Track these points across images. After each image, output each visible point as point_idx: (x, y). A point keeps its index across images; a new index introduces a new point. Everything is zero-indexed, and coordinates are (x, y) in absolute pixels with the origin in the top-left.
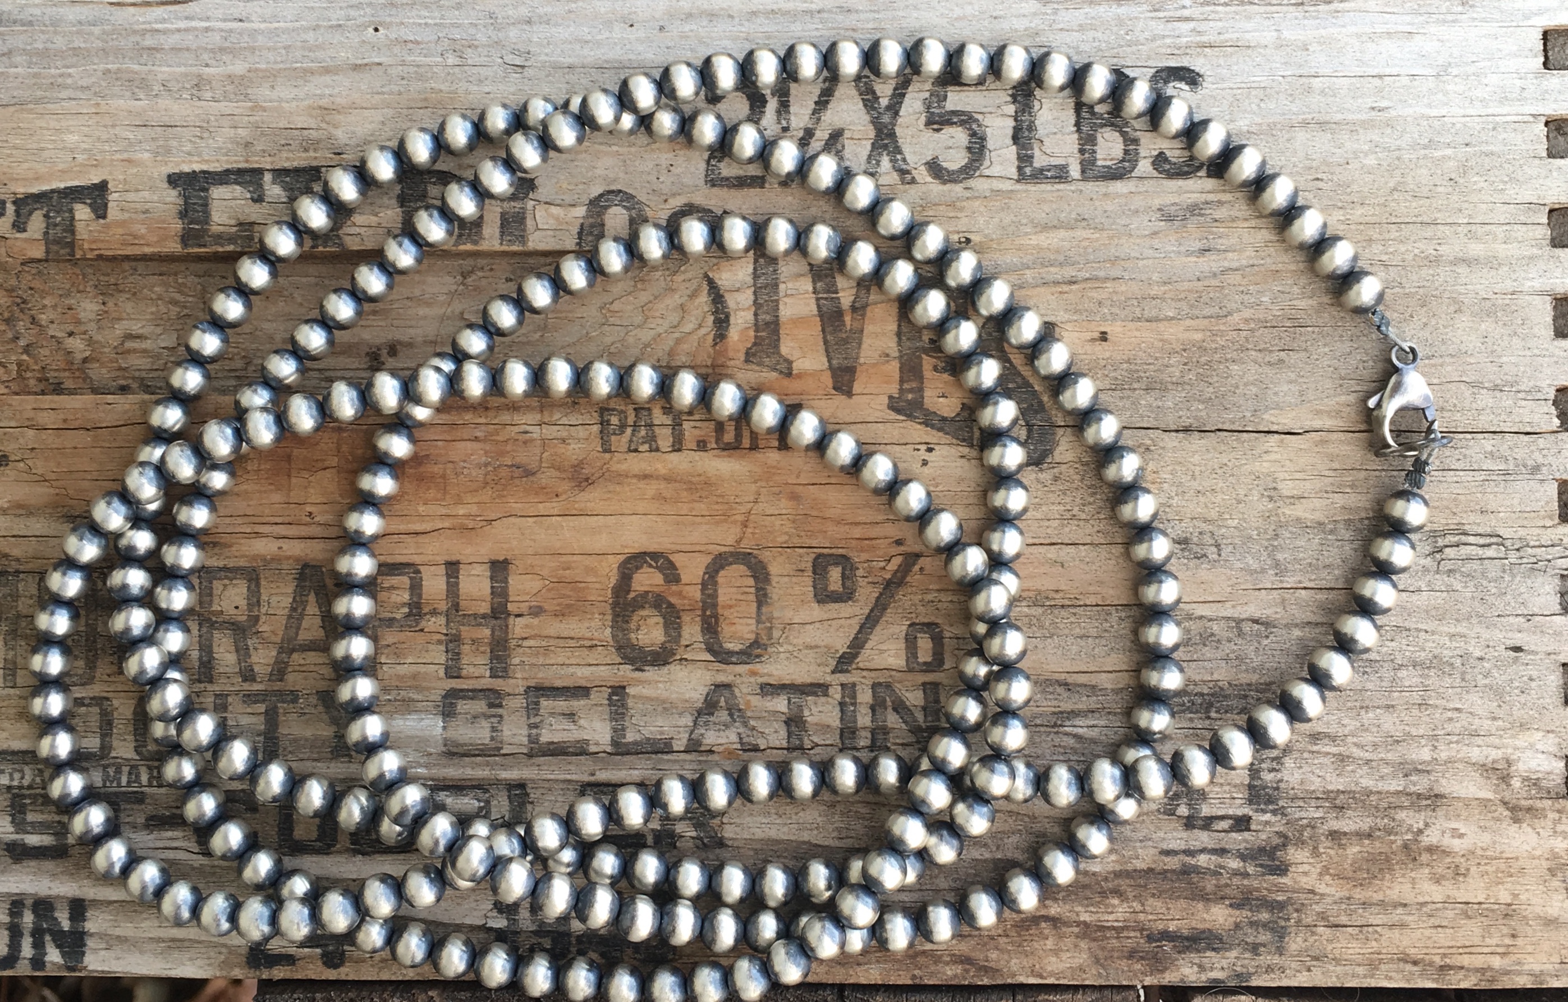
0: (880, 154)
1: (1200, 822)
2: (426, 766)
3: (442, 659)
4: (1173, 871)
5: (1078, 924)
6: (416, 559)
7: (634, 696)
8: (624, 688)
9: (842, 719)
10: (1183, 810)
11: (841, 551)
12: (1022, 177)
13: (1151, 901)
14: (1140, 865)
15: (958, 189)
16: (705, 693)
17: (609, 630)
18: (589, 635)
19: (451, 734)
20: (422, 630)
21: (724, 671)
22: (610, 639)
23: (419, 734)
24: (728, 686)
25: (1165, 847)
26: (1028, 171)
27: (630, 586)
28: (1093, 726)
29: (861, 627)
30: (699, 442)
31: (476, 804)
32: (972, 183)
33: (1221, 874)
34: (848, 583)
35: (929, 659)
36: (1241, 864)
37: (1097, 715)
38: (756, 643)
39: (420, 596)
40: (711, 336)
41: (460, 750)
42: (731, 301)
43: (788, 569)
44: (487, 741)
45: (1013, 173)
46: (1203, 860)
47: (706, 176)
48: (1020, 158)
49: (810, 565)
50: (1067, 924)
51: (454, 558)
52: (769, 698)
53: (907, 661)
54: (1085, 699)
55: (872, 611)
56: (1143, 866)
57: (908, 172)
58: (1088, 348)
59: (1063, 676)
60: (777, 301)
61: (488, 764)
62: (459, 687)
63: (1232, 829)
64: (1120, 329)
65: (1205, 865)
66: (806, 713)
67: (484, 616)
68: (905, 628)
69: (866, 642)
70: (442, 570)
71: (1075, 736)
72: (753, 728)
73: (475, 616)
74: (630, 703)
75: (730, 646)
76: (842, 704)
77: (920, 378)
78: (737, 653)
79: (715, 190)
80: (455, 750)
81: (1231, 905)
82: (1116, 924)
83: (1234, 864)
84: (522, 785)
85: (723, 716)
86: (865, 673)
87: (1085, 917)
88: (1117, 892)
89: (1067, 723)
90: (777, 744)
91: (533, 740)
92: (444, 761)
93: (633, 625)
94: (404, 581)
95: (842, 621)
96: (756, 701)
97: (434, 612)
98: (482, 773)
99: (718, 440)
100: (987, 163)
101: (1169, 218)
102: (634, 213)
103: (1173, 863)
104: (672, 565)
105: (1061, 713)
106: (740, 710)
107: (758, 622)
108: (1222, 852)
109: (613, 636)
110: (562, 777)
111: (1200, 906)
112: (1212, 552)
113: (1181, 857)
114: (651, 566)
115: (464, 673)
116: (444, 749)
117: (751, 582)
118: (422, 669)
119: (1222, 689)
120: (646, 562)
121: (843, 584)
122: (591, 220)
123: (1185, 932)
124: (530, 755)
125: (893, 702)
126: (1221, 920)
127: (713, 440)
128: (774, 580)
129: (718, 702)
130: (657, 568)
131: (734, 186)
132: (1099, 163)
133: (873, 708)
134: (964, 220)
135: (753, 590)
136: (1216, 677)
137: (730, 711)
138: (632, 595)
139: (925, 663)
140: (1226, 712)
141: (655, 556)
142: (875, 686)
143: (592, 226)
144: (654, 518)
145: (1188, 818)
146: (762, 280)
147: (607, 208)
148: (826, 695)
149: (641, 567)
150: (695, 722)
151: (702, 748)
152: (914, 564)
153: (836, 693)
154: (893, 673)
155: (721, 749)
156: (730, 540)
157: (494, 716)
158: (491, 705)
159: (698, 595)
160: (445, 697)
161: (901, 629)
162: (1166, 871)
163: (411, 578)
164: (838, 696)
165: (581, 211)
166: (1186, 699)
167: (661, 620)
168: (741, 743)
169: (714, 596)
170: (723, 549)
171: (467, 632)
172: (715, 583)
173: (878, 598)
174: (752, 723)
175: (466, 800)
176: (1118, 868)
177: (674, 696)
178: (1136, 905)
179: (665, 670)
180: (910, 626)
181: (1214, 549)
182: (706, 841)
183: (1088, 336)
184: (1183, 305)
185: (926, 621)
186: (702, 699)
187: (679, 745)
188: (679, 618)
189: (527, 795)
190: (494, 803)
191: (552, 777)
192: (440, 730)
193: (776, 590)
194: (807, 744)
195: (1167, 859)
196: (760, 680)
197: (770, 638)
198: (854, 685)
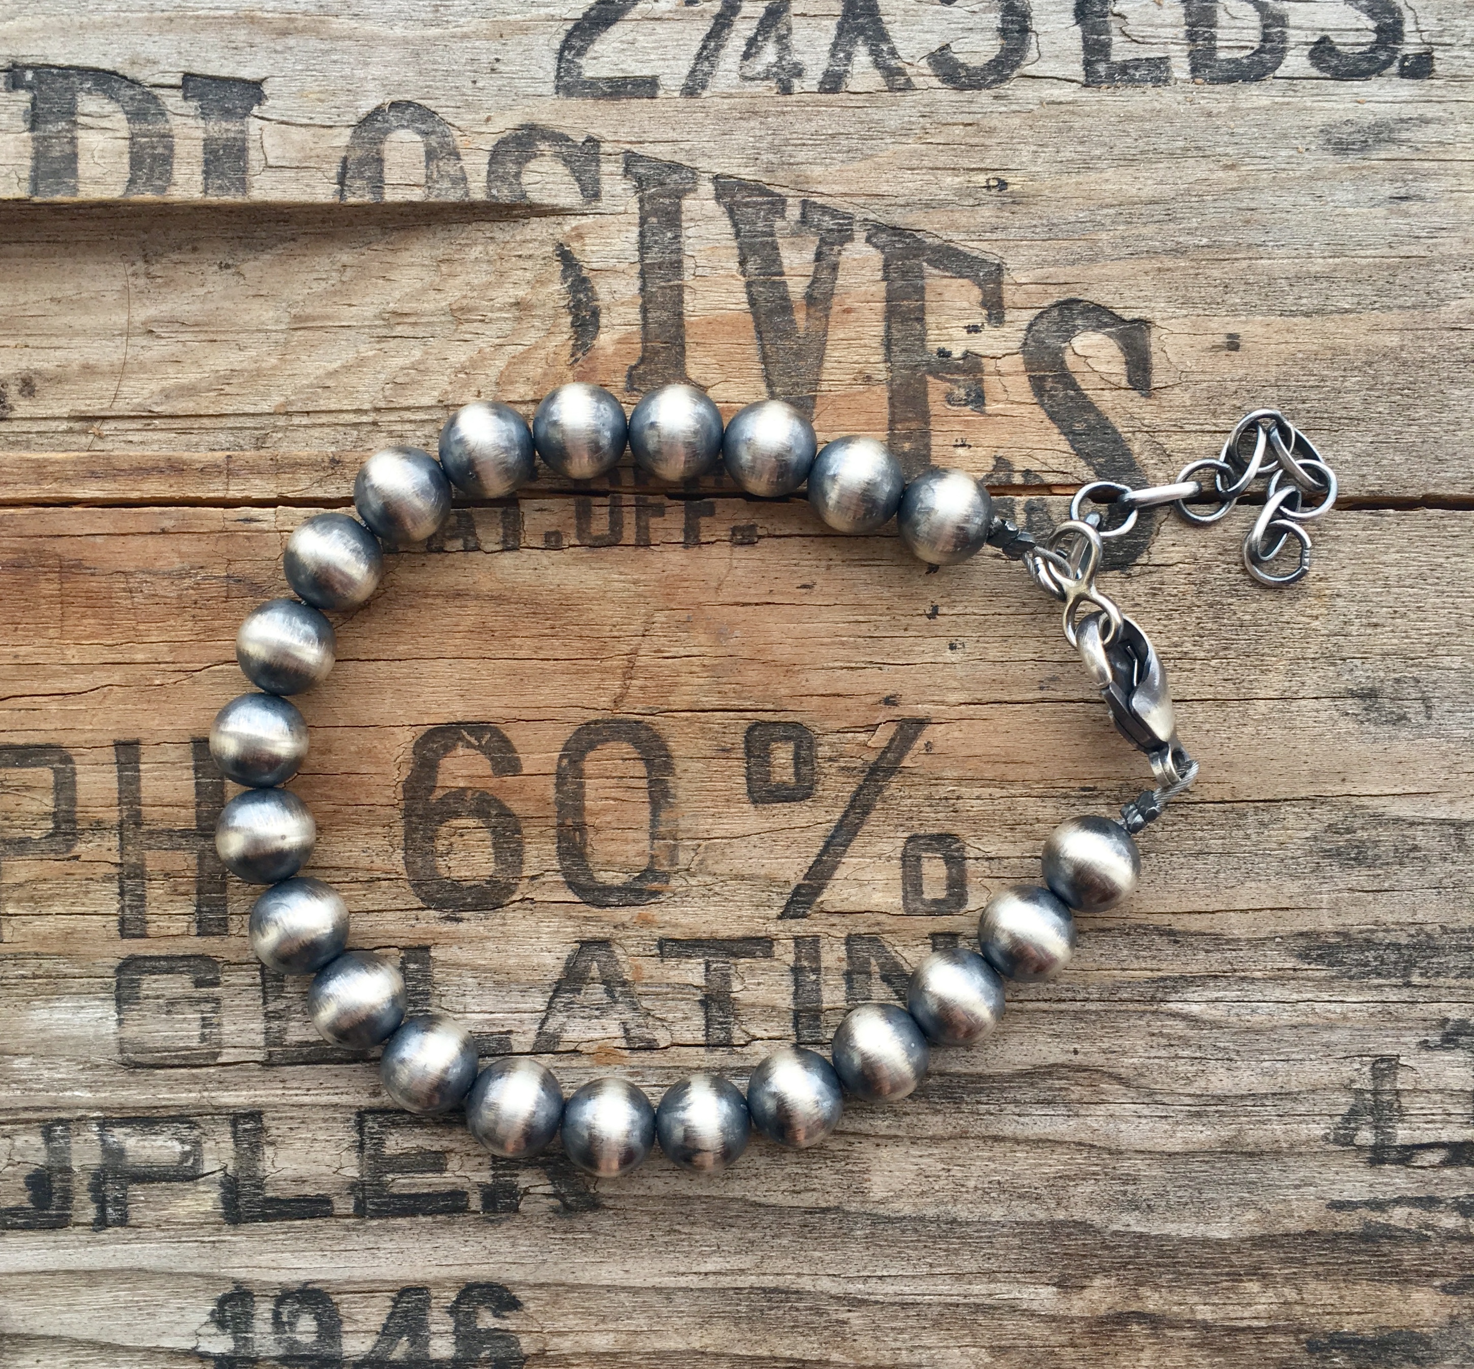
0: (853, 42)
1: (1394, 1155)
2: (89, 1087)
3: (115, 907)
4: (1350, 1236)
5: (1193, 1324)
6: (67, 739)
7: (444, 964)
8: (427, 949)
9: (796, 994)
10: (1366, 1136)
11: (792, 718)
12: (1091, 80)
13: (1313, 1285)
14: (1293, 1225)
15: (984, 97)
16: (565, 956)
17: (399, 855)
18: (365, 862)
19: (131, 1032)
20: (77, 858)
21: (598, 919)
22: (401, 868)
23: (76, 1032)
24: (604, 943)
25: (1336, 1198)
26: (1102, 68)
27: (434, 779)
28: (1217, 1000)
29: (828, 845)
30: (548, 535)
31: (178, 1147)
32: (1006, 88)
33: (1427, 1238)
34: (805, 770)
35: (942, 895)
36: (1461, 1221)
37: (1223, 983)
38: (649, 873)
39: (73, 801)
40: (568, 350)
41: (147, 1058)
42: (603, 289)
43: (705, 746)
44: (194, 1043)
45: (1077, 70)
46: (1398, 1216)
47: (558, 77)
48: (1088, 47)
49: (740, 739)
50: (1175, 1325)
51: (130, 736)
52: (673, 962)
53: (905, 898)
54: (1201, 955)
55: (846, 815)
56: (1301, 1228)
57: (900, 72)
58: (1208, 361)
59: (1165, 920)
60: (680, 288)
61: (195, 1080)
62: (142, 953)
63: (1445, 1164)
64: (1261, 330)
65: (1402, 1224)
66: (736, 986)
67: (185, 834)
68: (900, 843)
69: (835, 868)
70: (109, 754)
71: (1185, 1017)
72: (648, 1014)
73: (170, 833)
74: (438, 974)
75: (607, 877)
76: (796, 971)
77: (925, 416)
78: (618, 889)
79: (574, 102)
80: (139, 1058)
81: (1444, 1289)
82: (1255, 1323)
83: (1450, 1221)
84: (255, 1115)
85: (597, 993)
86: (834, 919)
87: (1204, 1313)
88: (1256, 1272)
89: (1174, 997)
90: (688, 1037)
91: (273, 1040)
92: (121, 1076)
93: (441, 845)
94: (45, 775)
95: (796, 834)
96: (651, 968)
97: (98, 826)
98: (186, 1097)
99: (581, 532)
100: (1032, 54)
101: (1341, 148)
102: (434, 141)
103: (1349, 1222)
104: (506, 744)
105: (1163, 979)
106: (624, 983)
107: (653, 837)
108: (1430, 1203)
109: (407, 863)
110: (324, 1099)
111: (1394, 1291)
112: (1414, 710)
113: (1363, 1212)
114: (469, 745)
115: (152, 929)
116: (118, 1057)
117: (640, 769)
118: (80, 923)
119: (1429, 936)
120: (462, 739)
121: (797, 774)
122: (359, 153)
123: (1369, 1334)
124: (268, 1064)
125: (882, 966)
126: (1428, 1313)
127: (573, 532)
128: (680, 766)
129: (587, 969)
130: (479, 747)
131: (605, 95)
132: (1222, 55)
133: (849, 976)
134: (996, 152)
135: (644, 783)
136: (1420, 917)
137: (610, 983)
138: (439, 793)
139: (935, 902)
140: (1438, 974)
141: (478, 728)
142: (850, 940)
143: (361, 162)
144: (472, 664)
145: (1374, 1148)
146: (653, 256)
147: (387, 131)
148: (768, 955)
149: (454, 747)
150: (550, 1007)
151: (561, 1048)
152: (914, 738)
153: (786, 953)
154: (882, 918)
155: (594, 1047)
156: (605, 701)
157: (206, 1000)
158: (199, 984)
159: (551, 793)
160: (120, 970)
161: (894, 845)
162: (1338, 1235)
163: (56, 771)
164: (790, 958)
165: (343, 138)
166: (1370, 955)
167: (486, 834)
168: (628, 1039)
169: (579, 795)
170: (593, 716)
171: (154, 861)
172: (580, 774)
173: (857, 794)
174: (645, 1004)
175: (160, 1141)
176: (1258, 1231)
177: (511, 962)
178: (1291, 1294)
179: (495, 919)
180: (910, 839)
181: (1419, 706)
182: (569, 1200)
183: (1209, 340)
184: (1368, 290)
185: (935, 831)
186: (560, 966)
187: (523, 1041)
188: (519, 831)
189: (263, 1130)
190: (209, 1145)
191: (307, 1100)
192: (112, 1026)
193: (682, 783)
194: (738, 1036)
195: (1339, 1216)
196: (659, 933)
197: (673, 862)
198: (816, 939)
